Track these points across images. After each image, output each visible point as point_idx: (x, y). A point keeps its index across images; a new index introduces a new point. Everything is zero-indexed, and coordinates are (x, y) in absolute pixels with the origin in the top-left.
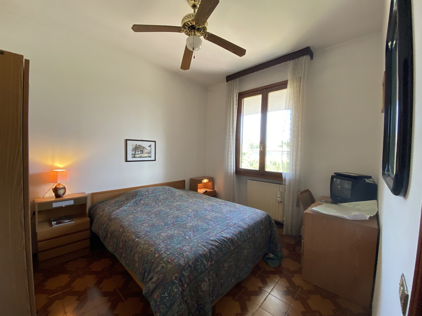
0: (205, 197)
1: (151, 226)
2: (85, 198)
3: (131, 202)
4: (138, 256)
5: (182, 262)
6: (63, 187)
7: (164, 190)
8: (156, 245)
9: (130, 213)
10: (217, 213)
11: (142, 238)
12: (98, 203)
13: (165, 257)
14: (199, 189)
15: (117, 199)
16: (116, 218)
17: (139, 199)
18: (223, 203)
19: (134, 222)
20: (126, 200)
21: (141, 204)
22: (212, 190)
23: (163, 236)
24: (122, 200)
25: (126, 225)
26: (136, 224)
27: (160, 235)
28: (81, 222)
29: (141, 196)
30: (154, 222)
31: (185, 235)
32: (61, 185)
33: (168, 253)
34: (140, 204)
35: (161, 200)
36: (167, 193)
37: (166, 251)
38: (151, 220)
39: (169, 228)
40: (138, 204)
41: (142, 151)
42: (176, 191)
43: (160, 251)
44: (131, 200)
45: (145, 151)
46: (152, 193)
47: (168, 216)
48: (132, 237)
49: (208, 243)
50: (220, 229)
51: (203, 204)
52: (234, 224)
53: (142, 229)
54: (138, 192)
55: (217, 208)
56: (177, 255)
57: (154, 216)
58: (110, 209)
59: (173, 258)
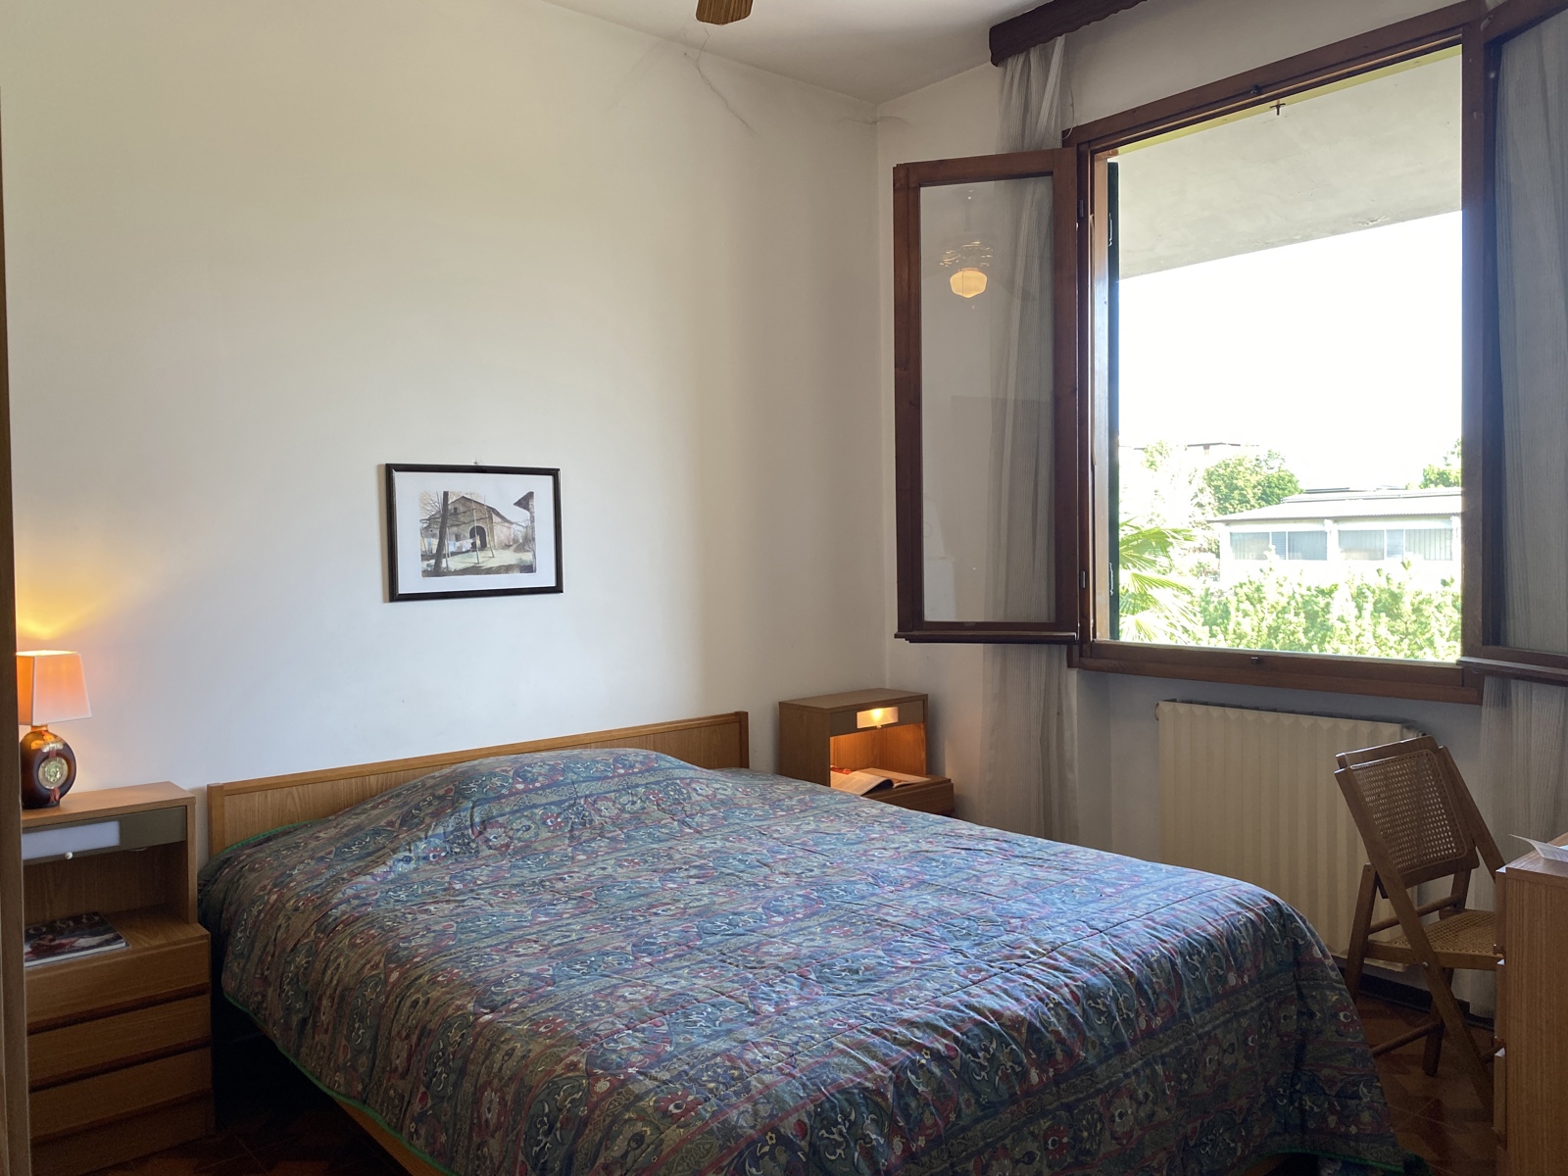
0: (875, 812)
1: (560, 954)
2: (180, 810)
3: (433, 836)
4: (502, 1099)
5: (740, 1117)
6: (59, 746)
7: (622, 771)
8: (594, 1041)
9: (430, 893)
10: (950, 895)
11: (516, 1009)
12: (249, 846)
13: (648, 1092)
14: (840, 770)
15: (352, 822)
16: (358, 919)
17: (477, 820)
18: (991, 845)
19: (459, 936)
20: (401, 825)
21: (490, 848)
22: (926, 779)
23: (631, 1000)
24: (383, 823)
25: (421, 950)
26: (476, 944)
27: (611, 994)
28: (162, 946)
29: (488, 800)
30: (574, 936)
31: (753, 998)
32: (47, 737)
33: (666, 1076)
34: (484, 847)
35: (602, 828)
36: (637, 786)
37: (651, 1066)
38: (554, 929)
39: (663, 967)
40: (473, 845)
41: (481, 532)
42: (691, 774)
43: (619, 1066)
44: (429, 826)
45: (500, 533)
46: (553, 785)
47: (652, 906)
48: (458, 1008)
49: (885, 1038)
50: (963, 971)
51: (863, 846)
52: (1049, 947)
53: (509, 966)
54: (467, 777)
55: (948, 870)
56: (712, 1085)
57: (569, 906)
58: (315, 875)
59: (690, 1098)
